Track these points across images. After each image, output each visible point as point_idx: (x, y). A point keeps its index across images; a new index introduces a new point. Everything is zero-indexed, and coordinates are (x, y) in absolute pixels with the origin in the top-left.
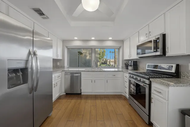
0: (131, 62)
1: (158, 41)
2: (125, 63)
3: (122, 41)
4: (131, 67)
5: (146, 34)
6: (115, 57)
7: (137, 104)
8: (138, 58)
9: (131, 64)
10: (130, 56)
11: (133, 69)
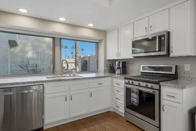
0: (119, 62)
1: (163, 38)
2: (110, 65)
3: (104, 33)
4: (119, 70)
5: (146, 28)
6: (76, 55)
7: (141, 117)
8: (133, 58)
9: (119, 66)
10: (118, 54)
11: (122, 73)
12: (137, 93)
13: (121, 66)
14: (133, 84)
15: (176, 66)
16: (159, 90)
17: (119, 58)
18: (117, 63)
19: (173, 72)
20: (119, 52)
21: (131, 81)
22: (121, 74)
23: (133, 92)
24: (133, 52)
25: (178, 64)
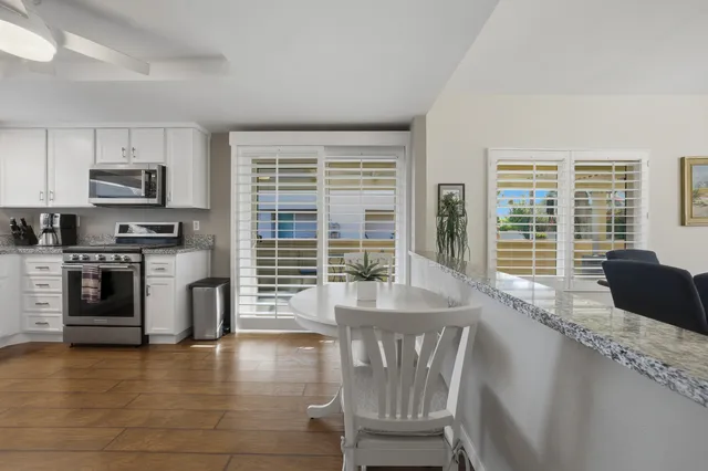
0: (52, 216)
1: (153, 176)
2: (14, 222)
4: (50, 235)
5: (123, 149)
7: (106, 323)
8: (91, 205)
9: (52, 223)
10: (47, 193)
11: (60, 242)
12: (95, 277)
13: (57, 225)
14: (86, 260)
15: (181, 224)
16: (142, 264)
17: (51, 205)
18: (43, 217)
19: (175, 234)
20: (50, 189)
21: (81, 256)
22: (56, 245)
23: (87, 276)
24: (93, 194)
25: (184, 221)
